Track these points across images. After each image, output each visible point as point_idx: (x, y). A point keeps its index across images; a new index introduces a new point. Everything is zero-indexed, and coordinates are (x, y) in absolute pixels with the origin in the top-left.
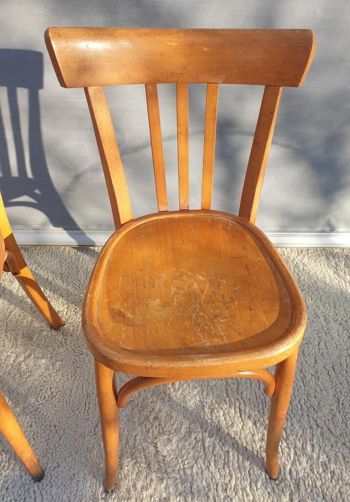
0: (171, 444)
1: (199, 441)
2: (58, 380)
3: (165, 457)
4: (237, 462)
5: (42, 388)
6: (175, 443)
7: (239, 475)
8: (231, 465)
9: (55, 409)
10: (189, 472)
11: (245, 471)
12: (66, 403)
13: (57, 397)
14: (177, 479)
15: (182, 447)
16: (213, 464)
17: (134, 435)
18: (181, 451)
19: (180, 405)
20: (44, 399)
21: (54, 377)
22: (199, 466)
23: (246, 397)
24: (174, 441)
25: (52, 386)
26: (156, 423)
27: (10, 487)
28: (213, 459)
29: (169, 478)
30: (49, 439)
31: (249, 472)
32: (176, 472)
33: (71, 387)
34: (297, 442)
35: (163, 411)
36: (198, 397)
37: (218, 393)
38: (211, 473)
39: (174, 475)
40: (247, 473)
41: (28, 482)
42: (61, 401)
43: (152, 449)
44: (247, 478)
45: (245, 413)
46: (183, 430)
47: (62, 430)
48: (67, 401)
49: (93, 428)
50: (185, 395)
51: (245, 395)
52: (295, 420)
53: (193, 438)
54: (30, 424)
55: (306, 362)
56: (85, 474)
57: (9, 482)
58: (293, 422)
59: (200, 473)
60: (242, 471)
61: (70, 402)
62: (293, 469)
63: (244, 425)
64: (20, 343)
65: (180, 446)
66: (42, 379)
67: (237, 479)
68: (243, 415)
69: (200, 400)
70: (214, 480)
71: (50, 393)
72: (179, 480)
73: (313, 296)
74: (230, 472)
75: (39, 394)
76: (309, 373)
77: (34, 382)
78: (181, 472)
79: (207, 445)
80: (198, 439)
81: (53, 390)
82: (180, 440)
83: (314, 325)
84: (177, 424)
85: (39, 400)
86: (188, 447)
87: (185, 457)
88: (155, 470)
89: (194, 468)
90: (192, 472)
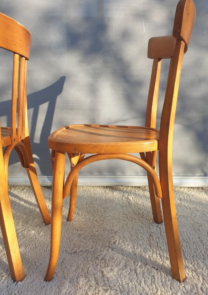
0: (113, 272)
1: (132, 271)
2: (40, 240)
3: (109, 278)
4: (161, 282)
5: (30, 244)
6: (116, 272)
7: (163, 289)
8: (157, 283)
9: (37, 254)
10: (126, 287)
11: (167, 287)
12: (44, 251)
13: (38, 248)
14: (117, 291)
15: (121, 274)
16: (143, 282)
17: (87, 267)
18: (120, 276)
20: (30, 249)
21: (38, 239)
22: (134, 283)
23: (164, 249)
24: (115, 270)
25: (36, 243)
26: (103, 261)
28: (143, 279)
29: (112, 289)
30: (30, 268)
31: (170, 288)
32: (117, 286)
33: (48, 244)
34: (204, 272)
35: (108, 255)
36: (131, 249)
37: (145, 247)
38: (143, 287)
39: (116, 288)
40: (169, 288)
43: (99, 274)
44: (169, 291)
45: (164, 257)
46: (121, 265)
47: (40, 264)
48: (44, 250)
49: (60, 263)
51: (163, 248)
52: (199, 261)
53: (128, 269)
55: (202, 234)
58: (198, 262)
59: (134, 287)
60: (166, 287)
61: (47, 250)
62: (203, 287)
63: (163, 262)
64: (20, 224)
65: (120, 273)
66: (31, 240)
67: (162, 291)
68: (162, 258)
69: (133, 251)
70: (145, 291)
71: (34, 246)
72: (119, 291)
73: (200, 206)
74: (156, 287)
75: (27, 246)
76: (205, 239)
77: (25, 241)
78: (121, 287)
79: (138, 272)
80: (132, 269)
81: (37, 245)
82: (119, 270)
83: (204, 218)
84: (117, 262)
85: (27, 249)
86: (125, 273)
87: (123, 279)
88: (102, 285)
89: (130, 284)
90: (128, 287)
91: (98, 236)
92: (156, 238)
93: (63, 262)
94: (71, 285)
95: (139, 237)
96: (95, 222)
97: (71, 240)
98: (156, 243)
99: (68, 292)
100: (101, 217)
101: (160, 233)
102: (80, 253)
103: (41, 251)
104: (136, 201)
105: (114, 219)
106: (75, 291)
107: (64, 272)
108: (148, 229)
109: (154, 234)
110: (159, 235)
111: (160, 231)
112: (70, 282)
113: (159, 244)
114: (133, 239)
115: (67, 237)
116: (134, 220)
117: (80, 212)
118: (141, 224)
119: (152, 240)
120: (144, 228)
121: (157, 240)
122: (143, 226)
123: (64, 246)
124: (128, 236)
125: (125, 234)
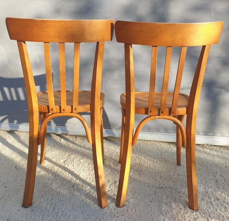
1: (209, 202)
13: (134, 183)
16: (219, 210)
17: (174, 197)
53: (205, 201)
86: (203, 203)
87: (203, 206)
89: (209, 210)
90: (208, 211)
91: (175, 178)
92: (222, 183)
94: (167, 207)
95: (208, 181)
96: (169, 169)
97: (155, 180)
98: (222, 187)
99: (166, 210)
100: (173, 165)
101: (224, 180)
102: (166, 189)
103: (136, 185)
104: (198, 156)
105: (183, 167)
106: (171, 210)
107: (159, 199)
108: (214, 177)
109: (220, 181)
110: (224, 181)
111: (224, 179)
112: (165, 205)
113: (225, 188)
114: (203, 182)
115: (152, 177)
117: (155, 161)
118: (207, 173)
119: (218, 184)
120: (210, 175)
121: (223, 184)
122: (209, 174)
123: (152, 183)
124: (199, 180)
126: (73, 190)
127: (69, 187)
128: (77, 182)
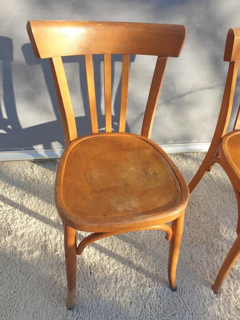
2: (156, 234)
3: (238, 271)
5: (150, 239)
17: (215, 261)
19: (231, 242)
20: (154, 245)
21: (154, 232)
25: (155, 238)
27: (162, 296)
41: (169, 292)
42: (165, 245)
49: (191, 259)
50: (231, 236)
54: (153, 260)
56: (200, 285)
57: (159, 293)
66: (147, 234)
71: (156, 242)
81: (157, 240)
85: (152, 246)
88: (236, 279)
93: (192, 257)
105: (205, 198)
107: (199, 268)
116: (225, 199)
124: (230, 221)
125: (226, 219)
126: (93, 281)
127: (86, 277)
128: (92, 262)
